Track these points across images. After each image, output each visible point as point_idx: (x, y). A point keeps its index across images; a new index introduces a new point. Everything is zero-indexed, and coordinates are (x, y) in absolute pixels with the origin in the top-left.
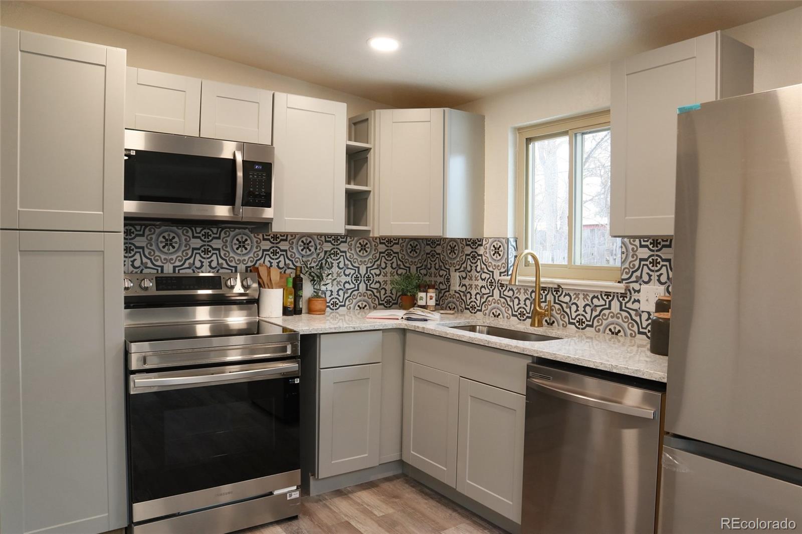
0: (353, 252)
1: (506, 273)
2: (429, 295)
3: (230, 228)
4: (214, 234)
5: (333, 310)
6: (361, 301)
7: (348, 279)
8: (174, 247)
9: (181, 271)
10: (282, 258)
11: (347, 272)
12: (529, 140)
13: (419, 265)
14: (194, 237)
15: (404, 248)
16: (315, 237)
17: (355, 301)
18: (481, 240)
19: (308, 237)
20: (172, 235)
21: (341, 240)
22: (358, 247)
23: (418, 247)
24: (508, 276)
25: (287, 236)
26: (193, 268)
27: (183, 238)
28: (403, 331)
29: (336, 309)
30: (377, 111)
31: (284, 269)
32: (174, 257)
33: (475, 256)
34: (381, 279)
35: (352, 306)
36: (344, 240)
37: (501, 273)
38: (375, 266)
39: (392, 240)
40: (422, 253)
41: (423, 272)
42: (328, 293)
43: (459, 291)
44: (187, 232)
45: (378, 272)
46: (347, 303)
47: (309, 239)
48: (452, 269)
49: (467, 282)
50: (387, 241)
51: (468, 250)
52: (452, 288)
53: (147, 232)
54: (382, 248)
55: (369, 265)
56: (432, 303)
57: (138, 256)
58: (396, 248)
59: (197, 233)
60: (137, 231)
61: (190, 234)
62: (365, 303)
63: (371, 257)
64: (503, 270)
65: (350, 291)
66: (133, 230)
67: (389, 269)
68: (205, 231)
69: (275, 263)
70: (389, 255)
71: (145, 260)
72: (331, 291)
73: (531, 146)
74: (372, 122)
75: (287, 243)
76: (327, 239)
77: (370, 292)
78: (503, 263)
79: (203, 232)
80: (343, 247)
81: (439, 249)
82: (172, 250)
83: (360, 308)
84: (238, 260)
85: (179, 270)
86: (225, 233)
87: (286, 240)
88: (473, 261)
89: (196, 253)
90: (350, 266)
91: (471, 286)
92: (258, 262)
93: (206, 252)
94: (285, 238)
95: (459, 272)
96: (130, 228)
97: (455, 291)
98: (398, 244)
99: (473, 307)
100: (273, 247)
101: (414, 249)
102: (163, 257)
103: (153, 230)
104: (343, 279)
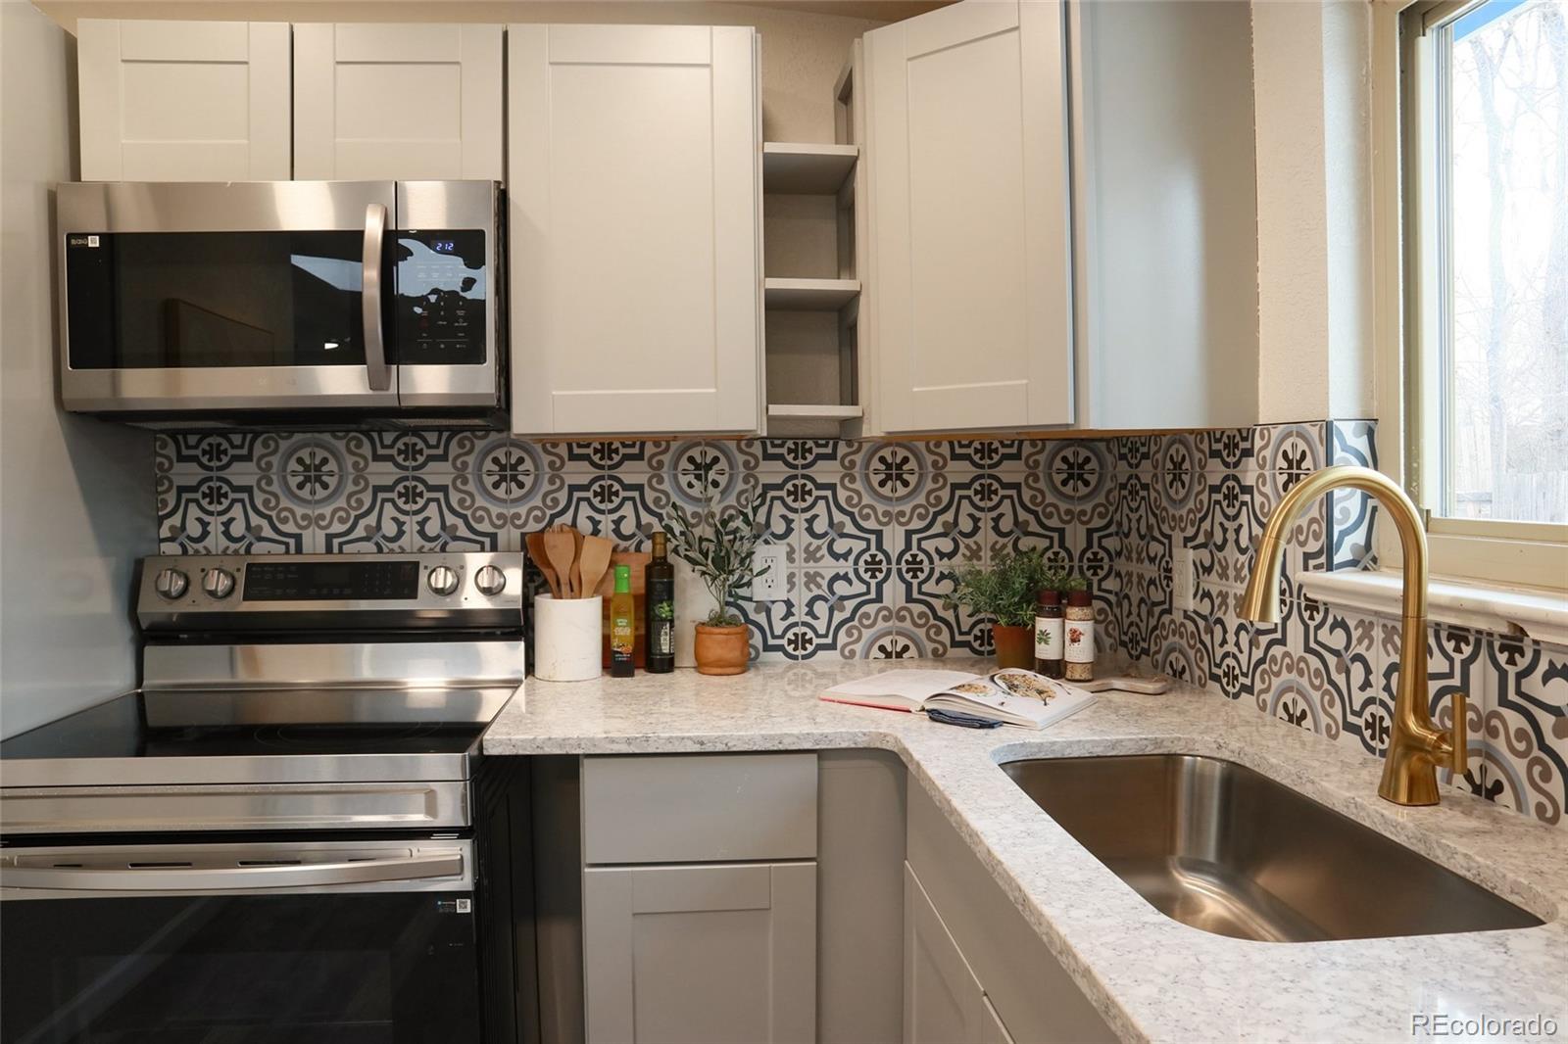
0: (858, 485)
1: (1323, 559)
2: (1070, 625)
3: (472, 429)
4: (429, 447)
5: (795, 658)
6: (889, 633)
7: (845, 567)
8: (325, 486)
9: (346, 548)
10: (628, 510)
11: (840, 546)
13: (1097, 523)
14: (377, 458)
15: (1040, 471)
16: (732, 445)
17: (867, 634)
18: (1247, 435)
19: (708, 444)
20: (321, 454)
21: (816, 450)
22: (877, 472)
23: (1094, 464)
24: (1330, 567)
25: (643, 444)
26: (378, 538)
27: (350, 460)
29: (804, 657)
31: (635, 540)
32: (327, 511)
33: (1234, 493)
34: (958, 566)
35: (858, 648)
36: (829, 450)
37: (1307, 556)
38: (937, 528)
39: (996, 444)
40: (1109, 485)
42: (779, 611)
43: (1195, 612)
44: (359, 445)
45: (946, 545)
46: (842, 638)
47: (712, 453)
48: (1178, 537)
49: (1213, 583)
50: (977, 451)
51: (1216, 472)
52: (1176, 602)
53: (258, 449)
54: (959, 471)
55: (916, 524)
56: (1080, 653)
57: (237, 510)
58: (1012, 471)
59: (384, 447)
60: (233, 447)
61: (367, 450)
62: (902, 641)
63: (921, 499)
64: (1313, 546)
65: (850, 605)
66: (225, 445)
67: (986, 537)
68: (406, 439)
69: (606, 523)
70: (986, 492)
71: (255, 520)
72: (789, 604)
73: (1421, 42)
75: (642, 465)
76: (771, 450)
77: (923, 608)
78: (1313, 521)
79: (400, 445)
80: (826, 472)
81: (1146, 470)
82: (321, 493)
83: (888, 655)
84: (500, 516)
85: (341, 545)
86: (461, 445)
87: (639, 457)
88: (1231, 512)
89: (384, 501)
90: (850, 529)
91: (1224, 596)
92: (558, 522)
93: (410, 495)
94: (636, 450)
95: (1195, 548)
96: (220, 440)
97: (1185, 612)
98: (1017, 457)
99: (1232, 677)
100: (602, 478)
101: (1075, 472)
102: (299, 511)
103: (272, 444)
104: (828, 567)
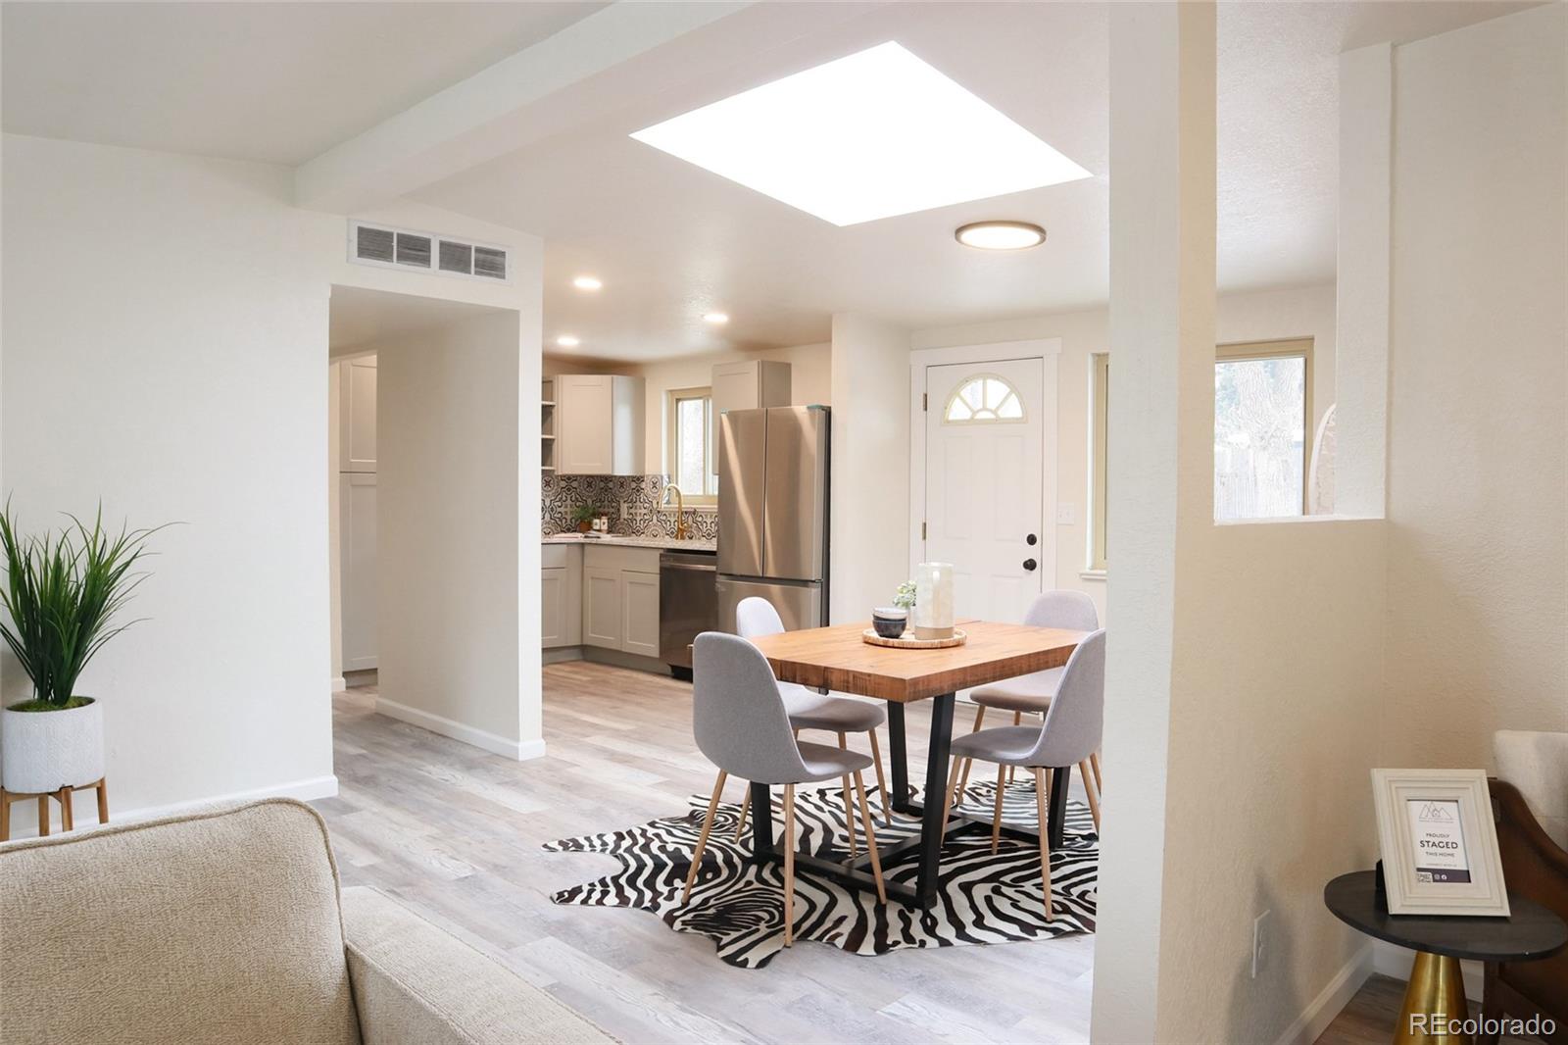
1: (661, 502)
2: (602, 521)
12: (678, 400)
13: (594, 498)
15: (581, 484)
18: (643, 477)
22: (544, 484)
23: (594, 483)
24: (662, 504)
28: (582, 545)
30: (560, 376)
33: (639, 490)
34: (562, 509)
37: (658, 502)
38: (558, 499)
39: (571, 477)
40: (597, 488)
41: (599, 504)
43: (627, 518)
45: (560, 504)
48: (622, 501)
50: (567, 479)
51: (634, 485)
52: (622, 517)
54: (563, 484)
55: (553, 498)
56: (605, 527)
58: (575, 484)
62: (549, 530)
63: (554, 491)
64: (659, 500)
67: (569, 501)
70: (569, 490)
73: (680, 404)
74: (555, 381)
77: (554, 521)
78: (659, 495)
81: (611, 485)
83: (546, 534)
88: (638, 494)
91: (636, 514)
95: (627, 503)
97: (624, 518)
98: (576, 480)
99: (638, 531)
101: (589, 485)
